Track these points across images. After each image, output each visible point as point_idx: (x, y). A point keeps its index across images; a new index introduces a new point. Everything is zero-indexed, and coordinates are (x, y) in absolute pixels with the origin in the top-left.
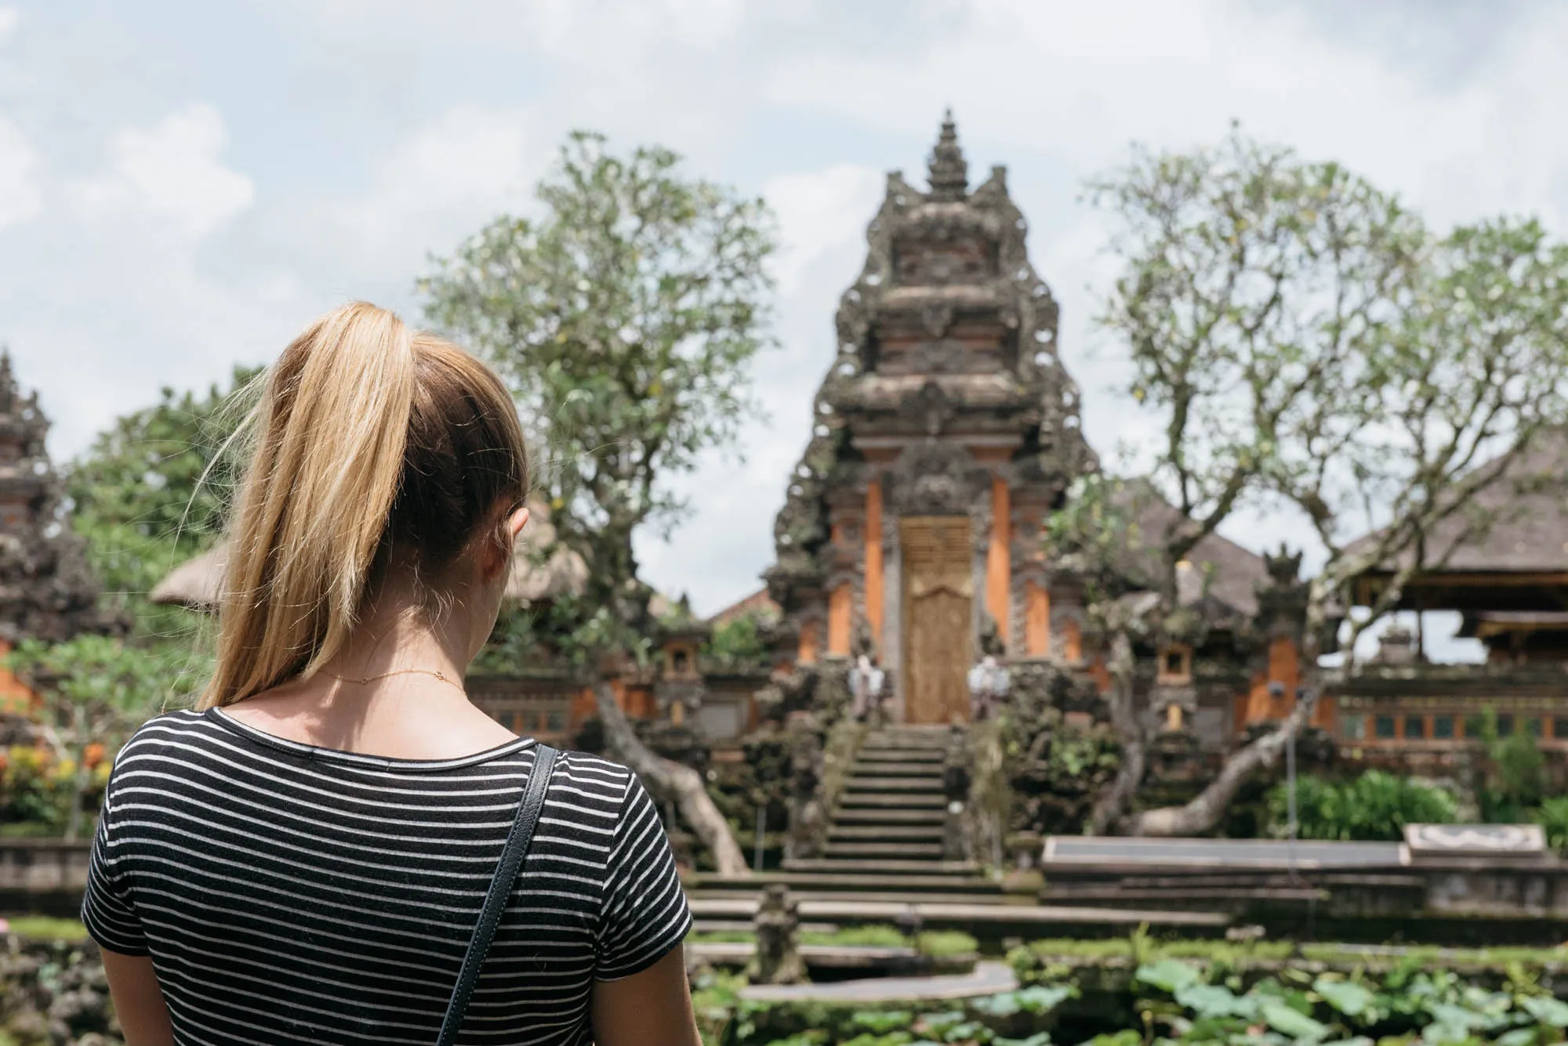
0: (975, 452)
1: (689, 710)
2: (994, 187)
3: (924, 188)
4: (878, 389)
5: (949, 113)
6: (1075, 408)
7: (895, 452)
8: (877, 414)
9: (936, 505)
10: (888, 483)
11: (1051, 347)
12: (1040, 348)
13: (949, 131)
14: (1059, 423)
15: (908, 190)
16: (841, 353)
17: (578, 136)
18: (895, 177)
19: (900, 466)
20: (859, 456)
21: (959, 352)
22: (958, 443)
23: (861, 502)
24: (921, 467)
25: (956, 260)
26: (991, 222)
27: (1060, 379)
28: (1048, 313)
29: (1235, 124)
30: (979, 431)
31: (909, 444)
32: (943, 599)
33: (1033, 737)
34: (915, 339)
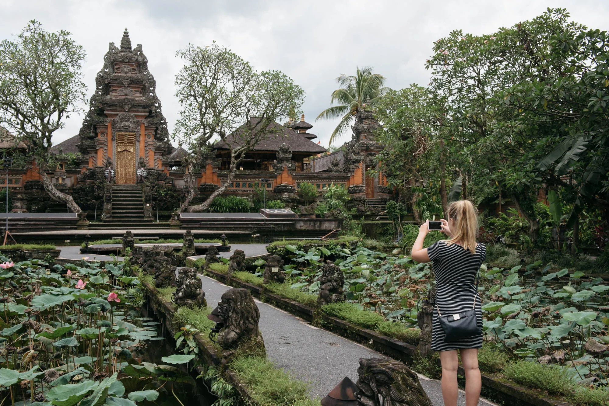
0: (137, 116)
1: (63, 179)
2: (138, 49)
3: (120, 48)
4: (110, 98)
5: (126, 30)
6: (159, 107)
7: (117, 115)
8: (112, 105)
9: (126, 129)
10: (113, 124)
11: (153, 91)
12: (151, 92)
13: (126, 34)
14: (156, 110)
15: (116, 48)
16: (97, 88)
17: (33, 22)
18: (112, 45)
19: (117, 119)
20: (106, 116)
21: (131, 91)
22: (133, 114)
23: (106, 127)
24: (122, 120)
25: (131, 68)
26: (140, 59)
27: (155, 99)
28: (153, 83)
29: (214, 42)
30: (138, 111)
31: (120, 113)
32: (126, 152)
33: (154, 187)
34: (121, 87)
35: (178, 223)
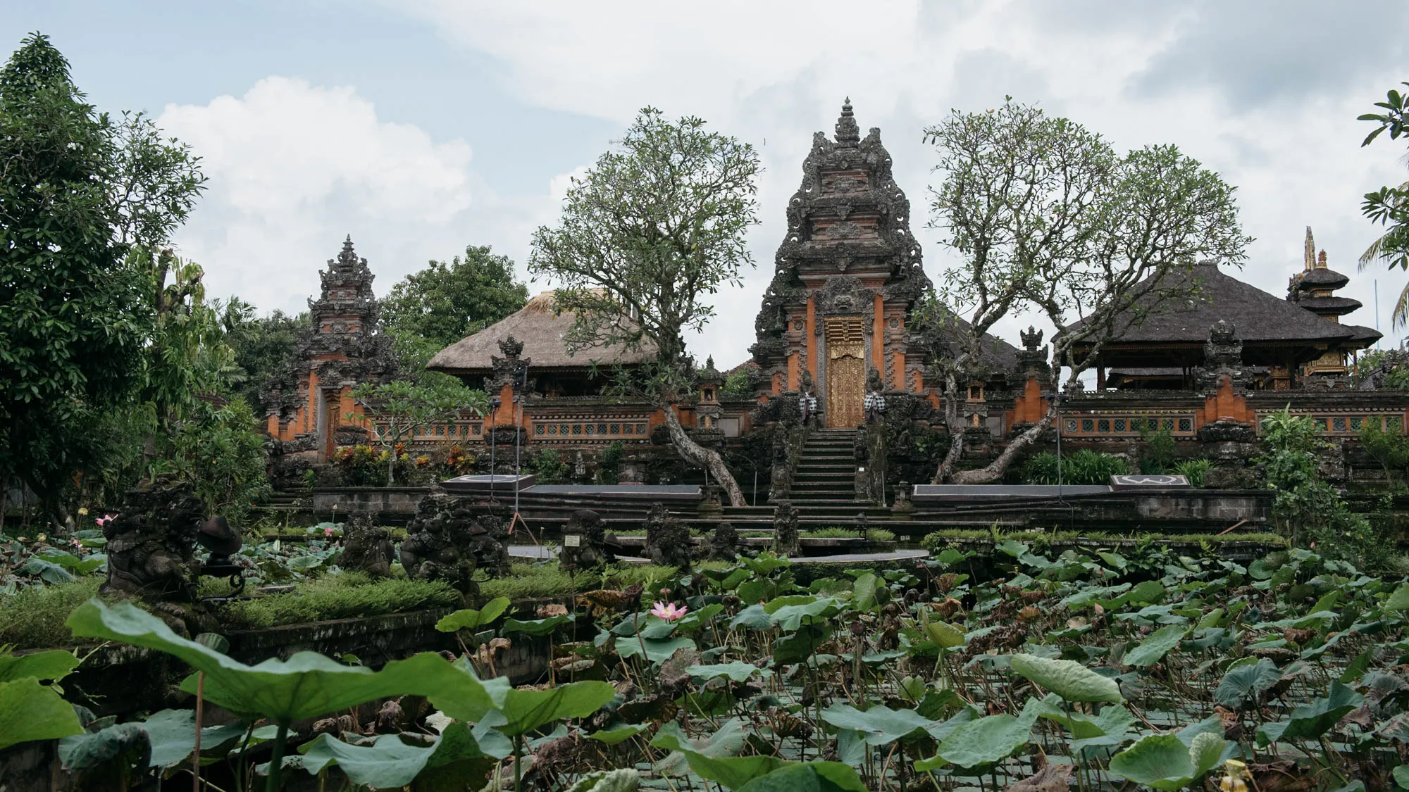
0: (864, 280)
1: (714, 420)
2: (872, 139)
3: (834, 141)
4: (812, 248)
5: (847, 101)
6: (918, 258)
7: (823, 281)
8: (814, 261)
9: (844, 309)
10: (818, 298)
11: (905, 225)
12: (898, 226)
13: (848, 111)
14: (909, 265)
15: (826, 142)
16: (791, 230)
17: (647, 112)
18: (819, 136)
19: (824, 289)
20: (803, 284)
21: (855, 228)
22: (855, 276)
23: (804, 309)
24: (835, 290)
25: (853, 179)
26: (872, 158)
27: (910, 242)
28: (903, 206)
29: (1008, 98)
30: (866, 270)
31: (830, 277)
32: (848, 358)
33: (899, 433)
34: (833, 222)
35: (907, 506)
